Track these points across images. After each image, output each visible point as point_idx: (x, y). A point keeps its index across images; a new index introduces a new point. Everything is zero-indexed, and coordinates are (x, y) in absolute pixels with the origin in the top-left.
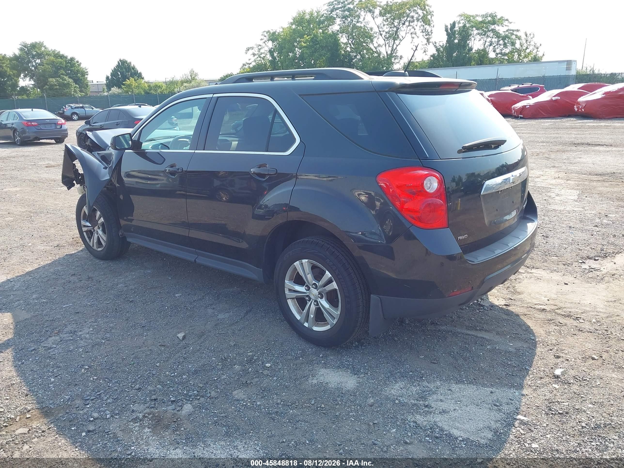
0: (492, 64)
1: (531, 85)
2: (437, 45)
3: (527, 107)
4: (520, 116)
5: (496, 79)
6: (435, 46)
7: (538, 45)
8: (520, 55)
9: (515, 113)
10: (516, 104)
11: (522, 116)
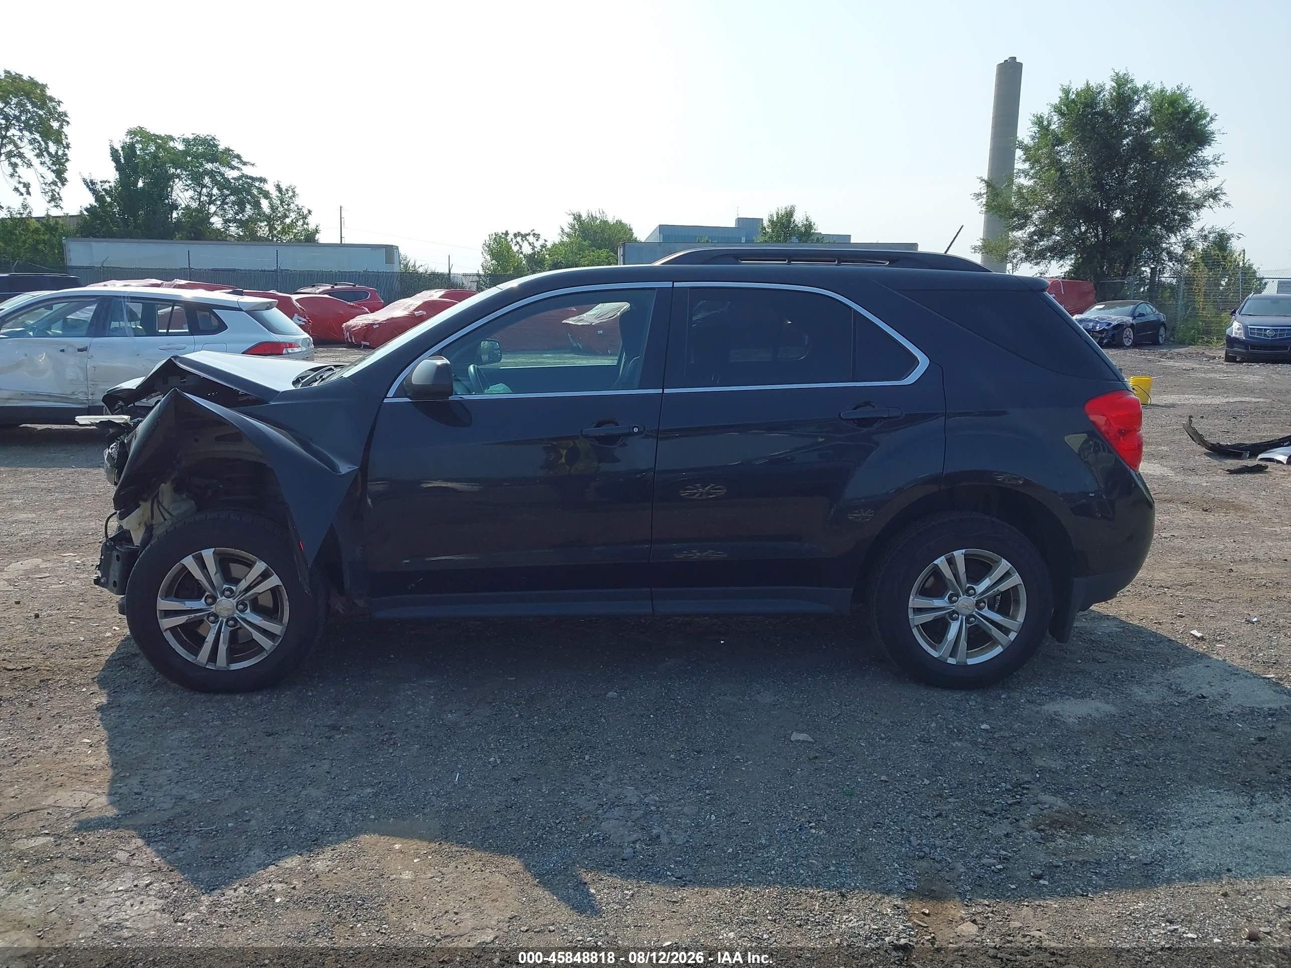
0: (219, 240)
1: (354, 286)
2: (98, 187)
3: (375, 327)
4: (363, 343)
5: (275, 271)
6: (94, 191)
7: (306, 212)
8: (272, 228)
9: (351, 338)
10: (349, 320)
11: (368, 344)
